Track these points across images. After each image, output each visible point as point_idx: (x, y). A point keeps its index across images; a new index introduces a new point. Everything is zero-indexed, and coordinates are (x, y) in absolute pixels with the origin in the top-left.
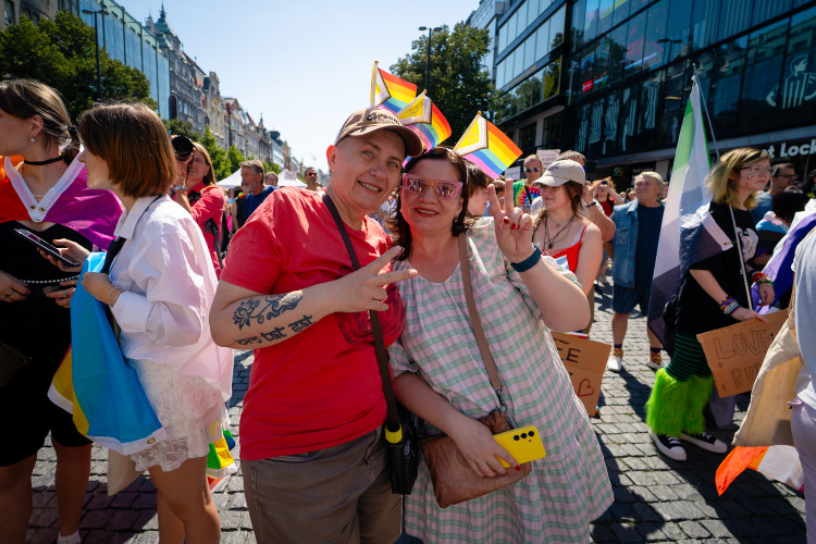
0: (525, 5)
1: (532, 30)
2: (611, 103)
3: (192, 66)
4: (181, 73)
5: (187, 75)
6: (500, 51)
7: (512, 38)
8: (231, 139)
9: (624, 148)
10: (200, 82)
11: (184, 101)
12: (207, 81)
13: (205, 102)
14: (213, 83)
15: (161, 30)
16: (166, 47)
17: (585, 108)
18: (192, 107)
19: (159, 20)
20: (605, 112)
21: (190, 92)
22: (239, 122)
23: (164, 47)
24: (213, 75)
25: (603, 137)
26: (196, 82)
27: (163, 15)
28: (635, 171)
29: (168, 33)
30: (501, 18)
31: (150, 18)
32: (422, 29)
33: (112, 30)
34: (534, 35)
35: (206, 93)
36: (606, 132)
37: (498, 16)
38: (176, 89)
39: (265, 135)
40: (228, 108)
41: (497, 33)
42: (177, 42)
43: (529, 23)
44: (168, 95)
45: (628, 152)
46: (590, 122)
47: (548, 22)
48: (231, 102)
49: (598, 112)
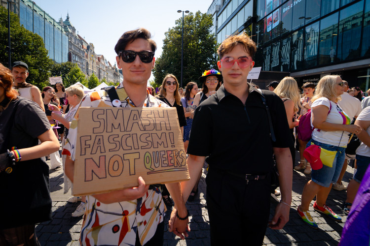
0: (231, 2)
1: (235, 14)
2: (284, 44)
3: (81, 40)
4: (75, 43)
5: (78, 44)
6: (219, 27)
7: (225, 20)
8: (99, 72)
9: (296, 68)
10: (85, 47)
11: (76, 55)
12: (88, 47)
13: (87, 56)
14: (91, 48)
15: (66, 24)
16: (68, 31)
17: (268, 48)
18: (80, 58)
19: (66, 20)
20: (281, 49)
21: (79, 51)
22: (104, 65)
23: (67, 31)
24: (92, 45)
25: (281, 63)
26: (83, 47)
27: (68, 18)
28: (304, 81)
29: (70, 25)
30: (219, 13)
31: (61, 18)
32: (179, 11)
33: (48, 28)
34: (236, 16)
35: (87, 52)
36: (282, 60)
37: (217, 12)
38: (71, 49)
39: (116, 71)
40: (99, 59)
41: (217, 19)
42: (74, 29)
43: (233, 11)
44: (68, 52)
45: (298, 70)
46: (271, 55)
47: (243, 9)
48: (100, 57)
49: (276, 50)
